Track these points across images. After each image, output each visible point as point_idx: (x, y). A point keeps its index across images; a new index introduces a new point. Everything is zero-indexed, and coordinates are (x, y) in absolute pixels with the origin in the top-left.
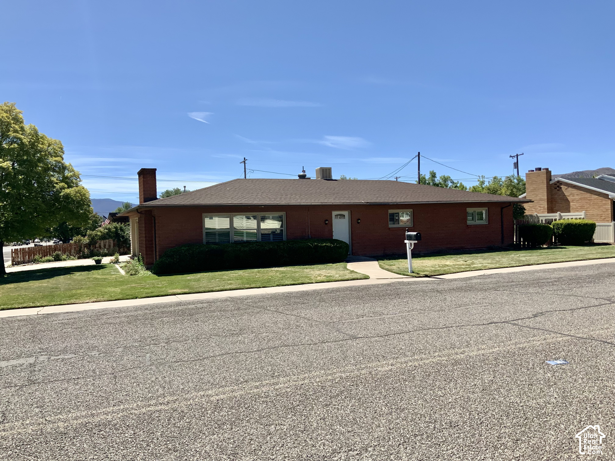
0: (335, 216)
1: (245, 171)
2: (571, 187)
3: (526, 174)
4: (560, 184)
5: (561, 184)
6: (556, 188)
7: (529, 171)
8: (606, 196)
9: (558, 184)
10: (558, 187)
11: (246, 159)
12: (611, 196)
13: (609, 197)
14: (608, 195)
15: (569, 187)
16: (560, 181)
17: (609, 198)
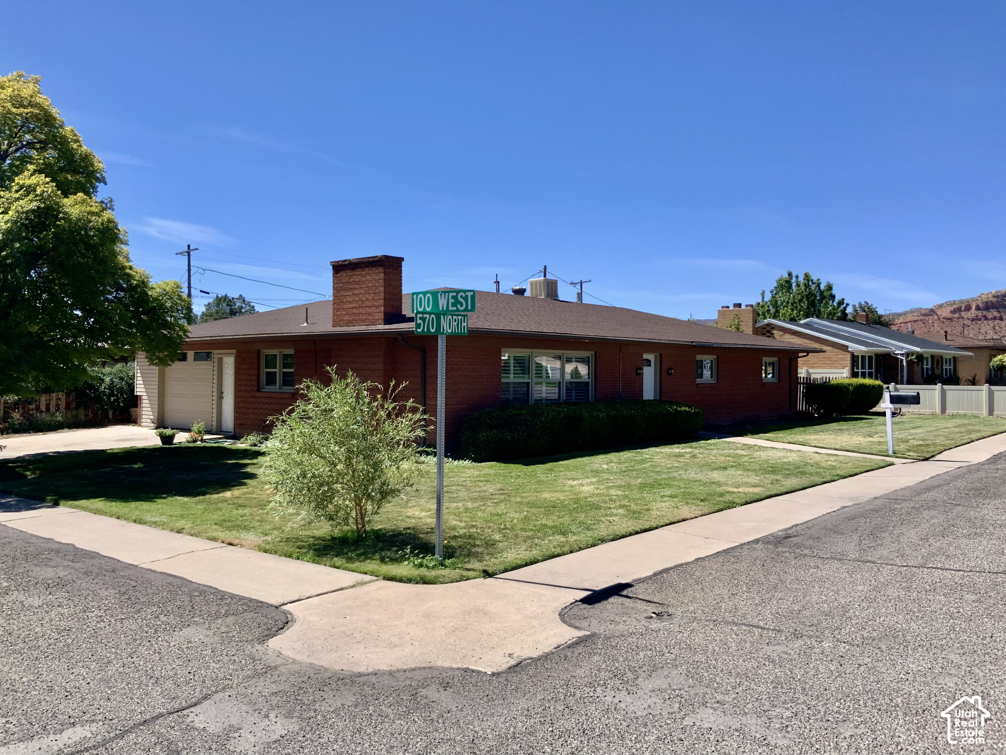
2: (789, 333)
3: (718, 311)
4: (772, 328)
5: (774, 328)
6: (765, 334)
7: (723, 307)
8: (845, 348)
9: (768, 328)
10: (768, 332)
11: (191, 248)
12: (852, 348)
13: (849, 350)
14: (847, 347)
15: (785, 333)
16: (772, 324)
17: (849, 352)
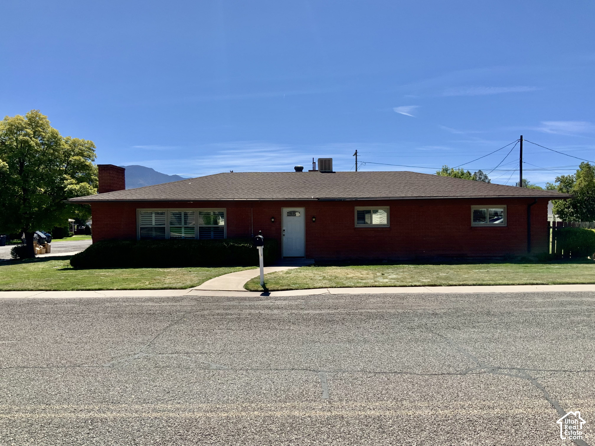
0: (288, 213)
1: (356, 164)
